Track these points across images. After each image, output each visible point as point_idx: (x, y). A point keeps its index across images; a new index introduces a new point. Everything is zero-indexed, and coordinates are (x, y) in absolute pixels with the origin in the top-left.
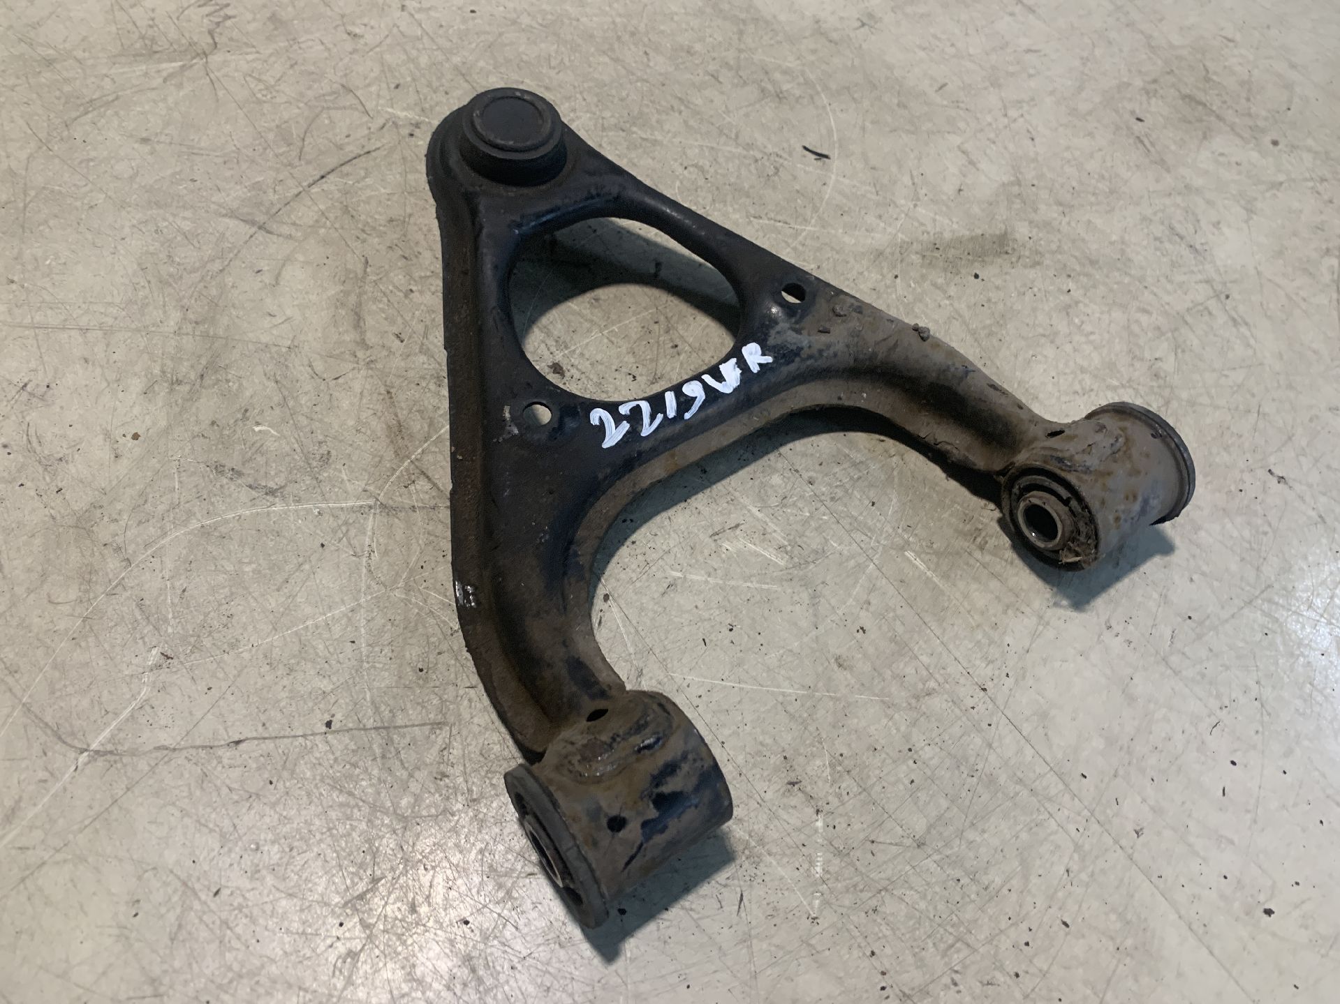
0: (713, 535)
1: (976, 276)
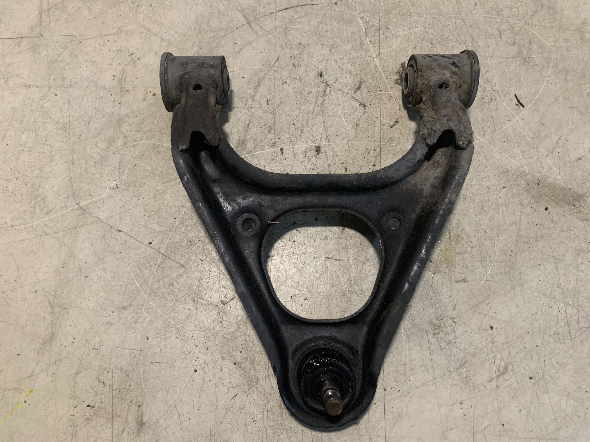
1: (546, 209)
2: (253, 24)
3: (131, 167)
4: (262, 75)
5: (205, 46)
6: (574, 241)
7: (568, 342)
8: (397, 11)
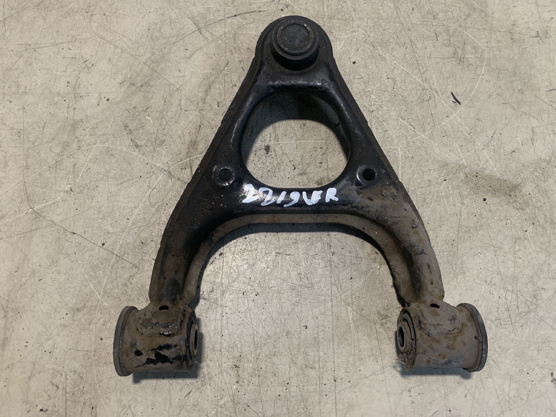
0: (278, 253)
1: (485, 200)
2: (203, 31)
3: (85, 171)
4: (212, 78)
5: (157, 52)
6: (511, 229)
7: (508, 327)
8: (340, 17)
